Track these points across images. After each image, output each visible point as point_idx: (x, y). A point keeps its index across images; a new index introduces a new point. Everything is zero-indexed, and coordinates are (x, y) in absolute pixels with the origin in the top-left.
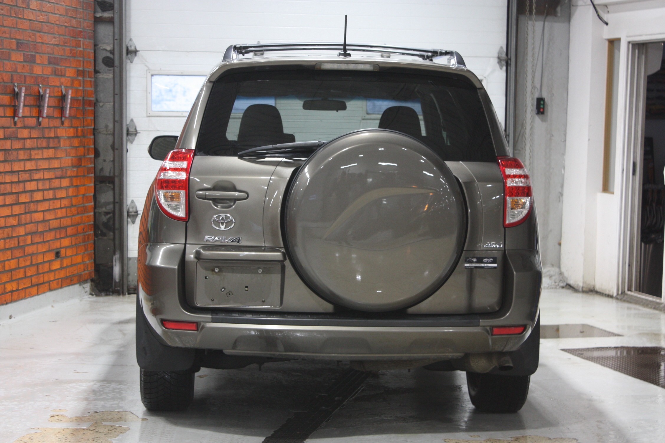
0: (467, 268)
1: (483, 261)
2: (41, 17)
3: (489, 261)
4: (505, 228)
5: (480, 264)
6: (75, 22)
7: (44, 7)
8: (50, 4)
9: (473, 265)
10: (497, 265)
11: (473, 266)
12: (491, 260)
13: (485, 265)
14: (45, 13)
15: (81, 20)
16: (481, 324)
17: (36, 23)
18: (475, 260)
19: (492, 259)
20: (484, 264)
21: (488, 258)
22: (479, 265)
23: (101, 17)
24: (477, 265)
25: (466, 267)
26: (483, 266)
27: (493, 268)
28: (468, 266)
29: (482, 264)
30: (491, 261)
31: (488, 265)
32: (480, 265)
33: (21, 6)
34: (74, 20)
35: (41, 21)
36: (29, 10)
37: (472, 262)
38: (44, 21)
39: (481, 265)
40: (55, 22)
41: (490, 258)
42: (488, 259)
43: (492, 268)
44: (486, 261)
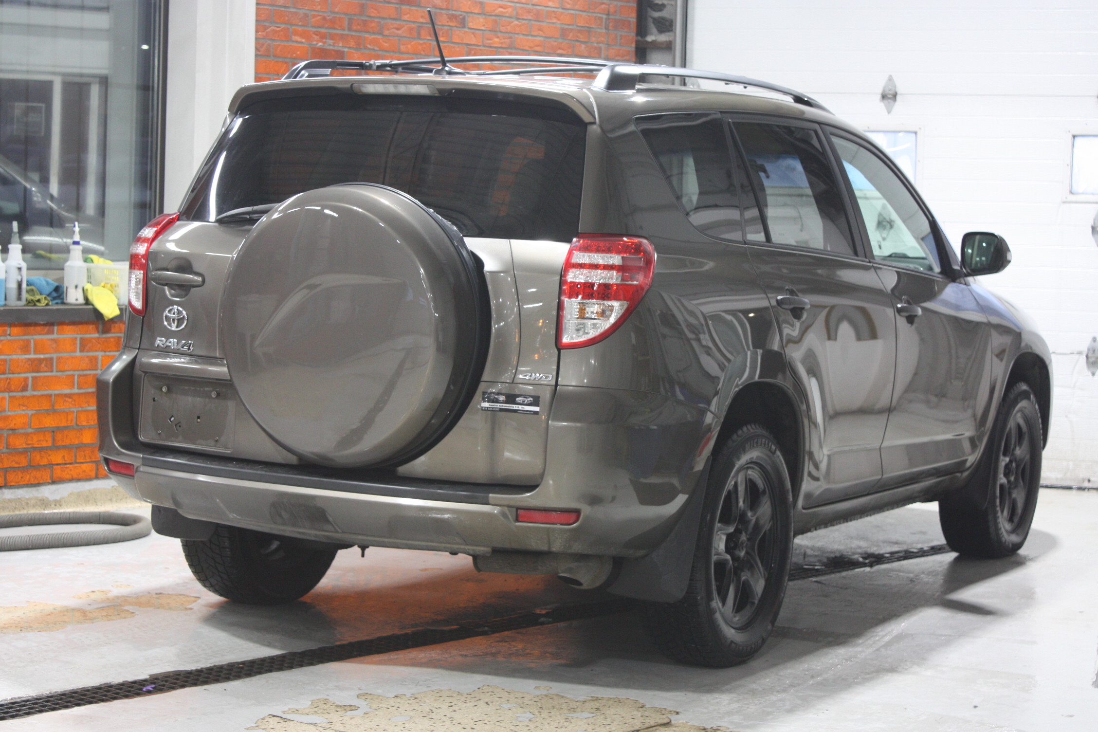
0: (484, 410)
1: (515, 400)
2: (497, 40)
3: (526, 401)
4: (559, 350)
5: (511, 405)
6: (585, 48)
7: (503, 26)
8: (520, 21)
9: (498, 405)
10: (540, 409)
11: (498, 407)
12: (529, 400)
13: (520, 407)
14: (507, 35)
15: (601, 45)
16: (491, 501)
17: (484, 48)
18: (502, 398)
19: (532, 399)
20: (517, 406)
21: (525, 396)
22: (508, 407)
23: (653, 42)
24: (506, 406)
25: (483, 408)
26: (515, 408)
27: (532, 413)
28: (487, 408)
29: (514, 406)
30: (530, 402)
31: (523, 408)
32: (510, 407)
33: (447, 24)
34: (583, 46)
35: (496, 45)
36: (467, 30)
37: (497, 401)
38: (504, 46)
39: (512, 407)
40: (531, 47)
41: (528, 397)
42: (525, 398)
43: (530, 414)
44: (521, 402)
